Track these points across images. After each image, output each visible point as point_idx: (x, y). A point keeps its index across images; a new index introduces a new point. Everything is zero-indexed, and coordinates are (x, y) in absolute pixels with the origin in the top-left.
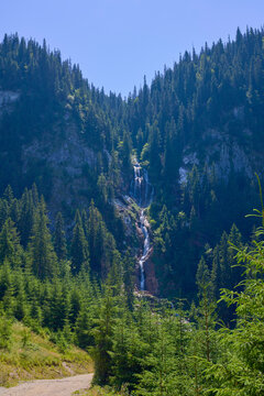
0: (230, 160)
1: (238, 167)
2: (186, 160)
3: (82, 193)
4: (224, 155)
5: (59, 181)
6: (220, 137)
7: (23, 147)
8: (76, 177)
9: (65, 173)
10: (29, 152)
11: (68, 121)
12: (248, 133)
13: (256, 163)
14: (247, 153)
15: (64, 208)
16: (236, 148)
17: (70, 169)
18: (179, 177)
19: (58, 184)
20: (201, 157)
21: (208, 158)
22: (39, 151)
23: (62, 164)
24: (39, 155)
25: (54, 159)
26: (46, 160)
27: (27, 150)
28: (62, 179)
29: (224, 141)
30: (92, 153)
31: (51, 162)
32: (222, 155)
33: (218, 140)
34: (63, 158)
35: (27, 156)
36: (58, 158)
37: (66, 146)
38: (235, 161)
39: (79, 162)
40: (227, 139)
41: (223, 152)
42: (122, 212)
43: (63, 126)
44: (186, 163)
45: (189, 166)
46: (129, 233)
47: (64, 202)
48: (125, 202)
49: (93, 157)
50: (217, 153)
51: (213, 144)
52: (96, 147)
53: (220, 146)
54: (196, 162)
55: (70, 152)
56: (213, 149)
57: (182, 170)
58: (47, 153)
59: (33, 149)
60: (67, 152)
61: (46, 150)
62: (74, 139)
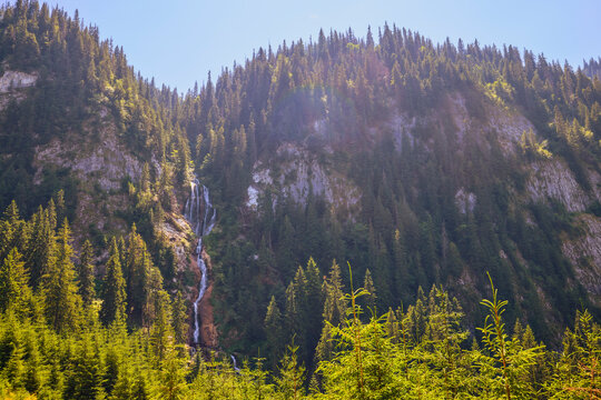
0: (309, 180)
1: (317, 190)
2: (256, 178)
3: (119, 214)
4: (302, 175)
5: (87, 197)
6: (298, 153)
7: (37, 149)
8: (113, 194)
9: (97, 188)
10: (45, 156)
11: (105, 119)
12: (329, 150)
13: (337, 186)
14: (328, 173)
15: (93, 234)
16: (316, 168)
17: (104, 183)
18: (247, 198)
19: (85, 201)
20: (275, 175)
21: (283, 176)
22: (61, 156)
23: (92, 174)
24: (60, 161)
25: (82, 167)
26: (70, 168)
27: (43, 154)
28: (92, 196)
29: (303, 158)
30: (137, 162)
31: (76, 172)
32: (299, 175)
33: (296, 157)
34: (95, 167)
35: (42, 162)
36: (88, 167)
37: (100, 151)
38: (314, 182)
39: (118, 173)
40: (306, 156)
41: (300, 171)
42: (174, 240)
43: (98, 125)
44: (256, 182)
45: (260, 186)
46: (181, 267)
47: (93, 226)
48: (177, 227)
49: (137, 167)
50: (294, 171)
51: (290, 161)
52: (141, 155)
53: (297, 164)
54: (269, 181)
55: (106, 160)
56: (289, 167)
57: (252, 190)
58: (72, 160)
59: (52, 153)
60: (101, 159)
61: (71, 156)
62: (112, 144)
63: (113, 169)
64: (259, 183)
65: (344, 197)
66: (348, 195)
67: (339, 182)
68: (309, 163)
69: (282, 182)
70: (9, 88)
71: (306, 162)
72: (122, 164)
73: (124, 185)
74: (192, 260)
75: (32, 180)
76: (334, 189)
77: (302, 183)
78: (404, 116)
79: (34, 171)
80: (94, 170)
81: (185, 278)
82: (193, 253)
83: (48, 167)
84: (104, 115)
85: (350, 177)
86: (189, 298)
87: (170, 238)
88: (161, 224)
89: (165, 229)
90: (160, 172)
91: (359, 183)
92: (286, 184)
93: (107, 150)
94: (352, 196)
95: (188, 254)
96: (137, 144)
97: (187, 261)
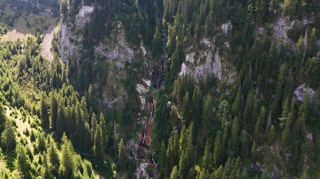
0: (212, 64)
1: (215, 71)
2: (187, 57)
3: (122, 81)
4: (209, 60)
6: (209, 46)
7: (95, 47)
8: (121, 70)
9: (116, 67)
10: (98, 51)
11: (120, 29)
12: (227, 45)
13: (225, 70)
14: (222, 61)
15: (112, 90)
16: (217, 56)
17: (119, 64)
18: (180, 70)
19: (111, 74)
20: (196, 58)
21: (199, 59)
22: (103, 50)
23: (114, 60)
24: (103, 53)
25: (110, 56)
26: (106, 57)
27: (97, 49)
28: (113, 71)
29: (211, 49)
30: (132, 52)
31: (108, 58)
32: (207, 60)
33: (208, 48)
34: (115, 56)
35: (97, 53)
36: (113, 56)
37: (117, 48)
38: (214, 65)
39: (124, 58)
40: (213, 48)
41: (208, 57)
42: (141, 95)
43: (117, 33)
44: (187, 60)
45: (188, 63)
46: (143, 108)
47: (112, 87)
48: (146, 86)
49: (132, 54)
50: (205, 57)
51: (205, 50)
52: (135, 47)
53: (207, 52)
54: (192, 61)
55: (119, 52)
56: (203, 53)
57: (184, 65)
58: (107, 52)
59: (100, 49)
60: (118, 51)
61: (106, 50)
62: (122, 43)
63: (122, 56)
64: (188, 62)
65: (228, 78)
66: (230, 76)
67: (229, 68)
68: (213, 53)
69: (198, 63)
70: (85, 15)
71: (212, 52)
72: (126, 53)
73: (125, 65)
74: (149, 104)
75: (94, 62)
76: (223, 72)
77: (207, 65)
78: (286, 19)
79: (94, 58)
80: (115, 57)
81: (144, 113)
82: (150, 100)
83: (99, 55)
84: (119, 26)
85: (235, 64)
86: (144, 122)
87: (140, 93)
88: (138, 85)
89: (140, 88)
90: (145, 52)
91: (238, 70)
92: (200, 64)
93: (120, 46)
94: (232, 77)
95: (146, 101)
96: (133, 41)
97: (146, 105)
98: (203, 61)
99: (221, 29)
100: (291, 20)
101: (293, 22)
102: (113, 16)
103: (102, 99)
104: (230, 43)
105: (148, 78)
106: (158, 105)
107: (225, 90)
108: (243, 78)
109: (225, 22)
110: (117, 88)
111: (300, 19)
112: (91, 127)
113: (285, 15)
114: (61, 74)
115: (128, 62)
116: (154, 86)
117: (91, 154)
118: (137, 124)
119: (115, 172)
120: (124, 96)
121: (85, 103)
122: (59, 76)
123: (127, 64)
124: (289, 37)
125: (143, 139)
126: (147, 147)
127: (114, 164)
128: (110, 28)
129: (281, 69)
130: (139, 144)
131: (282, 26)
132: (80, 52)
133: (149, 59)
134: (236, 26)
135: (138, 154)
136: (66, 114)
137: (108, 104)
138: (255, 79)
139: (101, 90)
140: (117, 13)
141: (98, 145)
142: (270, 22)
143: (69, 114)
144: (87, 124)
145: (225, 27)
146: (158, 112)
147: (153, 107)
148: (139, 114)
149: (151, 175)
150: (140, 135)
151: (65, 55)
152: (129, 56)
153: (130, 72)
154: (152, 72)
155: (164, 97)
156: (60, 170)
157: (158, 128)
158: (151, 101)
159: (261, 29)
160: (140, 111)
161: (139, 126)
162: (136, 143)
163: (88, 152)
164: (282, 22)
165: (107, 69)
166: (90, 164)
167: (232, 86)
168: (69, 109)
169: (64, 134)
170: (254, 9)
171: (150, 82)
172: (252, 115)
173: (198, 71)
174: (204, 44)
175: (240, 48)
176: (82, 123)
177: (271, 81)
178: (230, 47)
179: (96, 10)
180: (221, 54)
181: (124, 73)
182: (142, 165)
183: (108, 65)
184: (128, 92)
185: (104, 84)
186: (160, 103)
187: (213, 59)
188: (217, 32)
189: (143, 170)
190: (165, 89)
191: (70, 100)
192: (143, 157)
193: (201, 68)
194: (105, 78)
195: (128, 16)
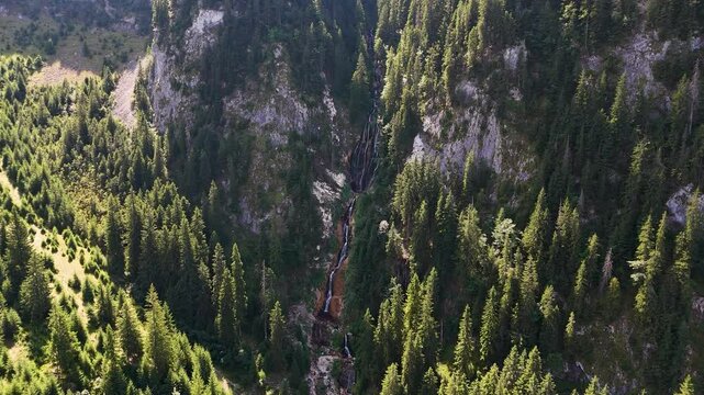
0: (480, 138)
1: (487, 155)
2: (426, 124)
3: (282, 175)
4: (474, 129)
5: (259, 156)
6: (476, 97)
7: (225, 99)
8: (280, 150)
9: (269, 144)
10: (231, 108)
11: (281, 59)
12: (516, 95)
13: (510, 151)
14: (504, 132)
15: (261, 195)
16: (492, 120)
17: (276, 137)
18: (410, 150)
19: (258, 158)
20: (446, 123)
21: (453, 127)
22: (242, 106)
23: (265, 128)
24: (242, 113)
25: (258, 119)
26: (249, 121)
27: (229, 105)
28: (263, 153)
29: (480, 104)
30: (305, 110)
31: (254, 124)
32: (470, 129)
33: (472, 102)
34: (269, 119)
35: (229, 114)
36: (263, 119)
37: (273, 101)
38: (486, 140)
39: (287, 125)
40: (484, 102)
41: (473, 122)
42: (323, 205)
43: (272, 68)
44: (425, 130)
45: (427, 136)
46: (326, 234)
47: (261, 187)
48: (334, 186)
49: (305, 116)
50: (466, 123)
51: (466, 106)
52: (311, 99)
53: (471, 112)
54: (437, 130)
55: (278, 109)
56: (462, 115)
57: (418, 141)
58: (251, 111)
59: (236, 104)
60: (274, 109)
61: (249, 107)
62: (284, 92)
63: (283, 120)
64: (427, 133)
65: (517, 170)
66: (521, 165)
67: (519, 147)
68: (485, 114)
69: (450, 135)
70: (204, 30)
71: (482, 112)
72: (292, 114)
73: (289, 140)
74: (339, 226)
75: (222, 133)
76: (506, 157)
77: (471, 140)
78: (652, 37)
79: (224, 123)
80: (267, 122)
81: (328, 246)
82: (342, 216)
83: (234, 118)
84: (278, 54)
85: (532, 139)
86: (328, 266)
87: (321, 202)
88: (317, 184)
89: (320, 191)
90: (334, 112)
91: (540, 151)
92: (454, 138)
93: (279, 99)
94: (525, 169)
95: (334, 220)
96: (307, 87)
97: (334, 227)
98: (462, 131)
99: (502, 60)
100: (663, 38)
101: (666, 44)
102: (264, 32)
103: (239, 213)
104: (522, 91)
105: (338, 168)
106: (359, 229)
107: (509, 196)
108: (549, 171)
109: (512, 45)
110: (272, 189)
111: (684, 36)
112: (212, 273)
113: (649, 28)
114: (152, 157)
115: (295, 132)
116: (352, 185)
117: (211, 334)
118: (314, 269)
119: (261, 374)
120: (285, 208)
121: (201, 222)
122: (147, 161)
123: (294, 136)
124: (658, 77)
125: (325, 303)
126: (334, 320)
127: (260, 355)
128: (259, 59)
129: (637, 149)
130: (316, 313)
131: (643, 53)
132: (193, 110)
133: (341, 126)
134: (537, 53)
135: (313, 335)
136: (160, 245)
137: (251, 225)
138: (577, 171)
139: (236, 194)
140: (274, 24)
141: (227, 314)
142: (616, 44)
143: (166, 246)
144: (203, 268)
145: (511, 55)
146: (359, 243)
147: (350, 232)
148: (318, 248)
149: (341, 383)
150: (319, 294)
151: (162, 116)
152: (298, 120)
153: (299, 155)
154: (349, 154)
155: (374, 211)
156: (142, 366)
157: (359, 279)
158: (346, 220)
159: (594, 59)
160: (321, 242)
161: (318, 274)
162: (310, 311)
163: (205, 329)
164: (641, 43)
165: (250, 148)
166: (207, 354)
167: (526, 188)
168: (165, 233)
169: (152, 288)
170: (578, 13)
171: (344, 178)
172: (568, 254)
173: (449, 154)
174: (463, 94)
175: (545, 103)
176: (193, 266)
177: (614, 177)
178: (523, 100)
179: (228, 19)
180: (501, 116)
181: (287, 156)
182: (322, 359)
183: (254, 138)
184: (294, 200)
185: (243, 180)
186: (364, 225)
187: (484, 127)
188: (495, 65)
189: (323, 370)
190: (377, 194)
191: (169, 214)
192: (324, 343)
193: (456, 146)
194: (246, 168)
195: (297, 31)
